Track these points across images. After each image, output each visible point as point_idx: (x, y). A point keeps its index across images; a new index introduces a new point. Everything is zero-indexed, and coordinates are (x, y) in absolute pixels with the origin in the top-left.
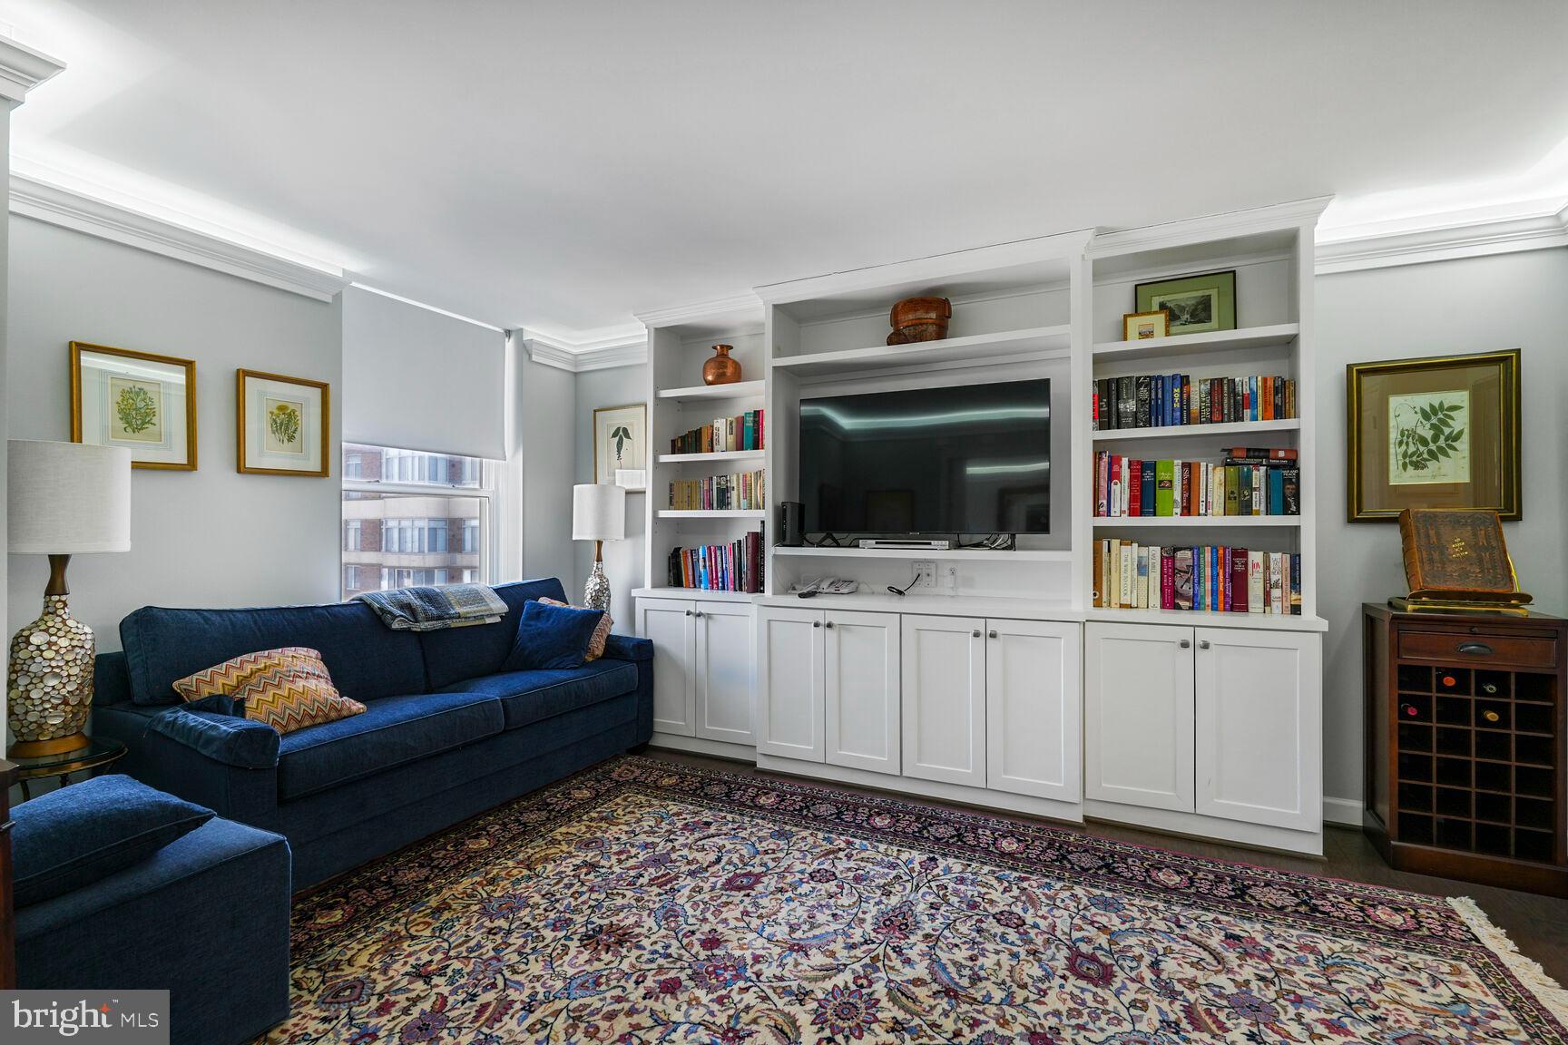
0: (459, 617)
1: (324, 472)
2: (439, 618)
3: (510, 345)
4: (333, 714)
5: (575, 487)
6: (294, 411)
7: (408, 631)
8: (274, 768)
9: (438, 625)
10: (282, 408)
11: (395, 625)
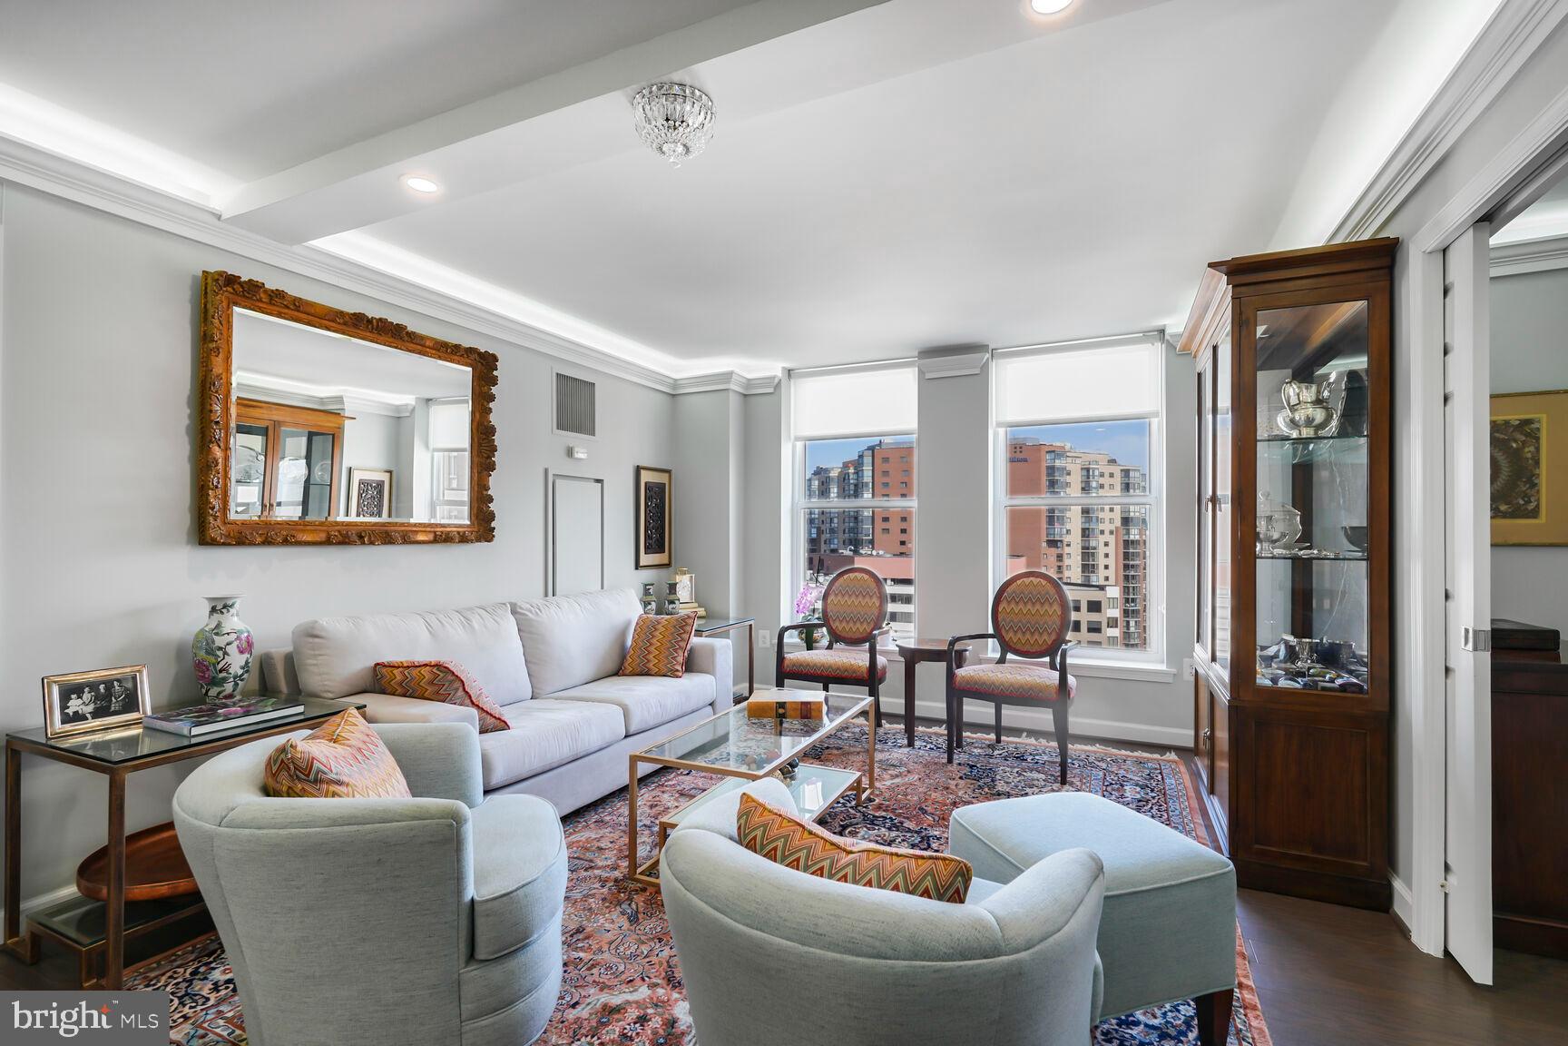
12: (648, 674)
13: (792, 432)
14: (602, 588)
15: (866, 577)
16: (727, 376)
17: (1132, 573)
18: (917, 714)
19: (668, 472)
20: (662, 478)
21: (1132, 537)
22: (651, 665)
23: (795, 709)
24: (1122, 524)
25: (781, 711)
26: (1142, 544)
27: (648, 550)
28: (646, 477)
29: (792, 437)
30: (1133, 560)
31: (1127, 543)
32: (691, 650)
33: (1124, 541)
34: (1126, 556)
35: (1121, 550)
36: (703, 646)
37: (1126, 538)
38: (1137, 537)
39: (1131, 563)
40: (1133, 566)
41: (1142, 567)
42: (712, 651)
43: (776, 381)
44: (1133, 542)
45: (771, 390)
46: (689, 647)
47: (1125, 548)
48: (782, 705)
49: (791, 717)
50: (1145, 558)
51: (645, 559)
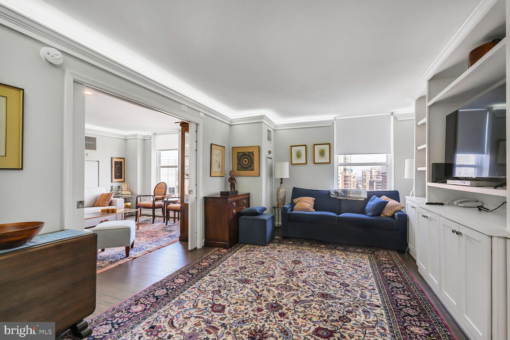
0: (350, 197)
1: (330, 163)
2: (344, 196)
3: (392, 117)
4: (306, 210)
5: (406, 160)
6: (324, 150)
7: (336, 198)
8: (287, 214)
9: (344, 198)
10: (321, 150)
11: (332, 196)
12: (99, 206)
13: (156, 149)
14: (98, 186)
15: (164, 184)
16: (136, 135)
17: (347, 186)
18: (170, 216)
19: (124, 158)
20: (122, 160)
21: (347, 175)
22: (100, 204)
23: (111, 211)
24: (344, 171)
25: (108, 211)
26: (350, 177)
27: (115, 178)
28: (114, 160)
29: (156, 150)
30: (347, 182)
31: (345, 177)
32: (112, 201)
33: (344, 176)
34: (345, 181)
35: (343, 179)
36: (114, 200)
37: (345, 175)
38: (348, 175)
39: (346, 183)
40: (347, 184)
41: (350, 184)
42: (116, 201)
43: (150, 136)
44: (347, 176)
45: (149, 139)
46: (110, 200)
47: (344, 178)
48: (108, 210)
49: (110, 212)
50: (350, 181)
51: (114, 180)
